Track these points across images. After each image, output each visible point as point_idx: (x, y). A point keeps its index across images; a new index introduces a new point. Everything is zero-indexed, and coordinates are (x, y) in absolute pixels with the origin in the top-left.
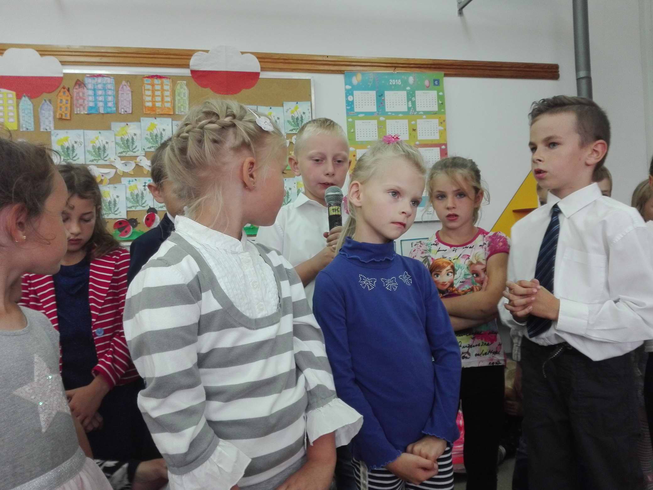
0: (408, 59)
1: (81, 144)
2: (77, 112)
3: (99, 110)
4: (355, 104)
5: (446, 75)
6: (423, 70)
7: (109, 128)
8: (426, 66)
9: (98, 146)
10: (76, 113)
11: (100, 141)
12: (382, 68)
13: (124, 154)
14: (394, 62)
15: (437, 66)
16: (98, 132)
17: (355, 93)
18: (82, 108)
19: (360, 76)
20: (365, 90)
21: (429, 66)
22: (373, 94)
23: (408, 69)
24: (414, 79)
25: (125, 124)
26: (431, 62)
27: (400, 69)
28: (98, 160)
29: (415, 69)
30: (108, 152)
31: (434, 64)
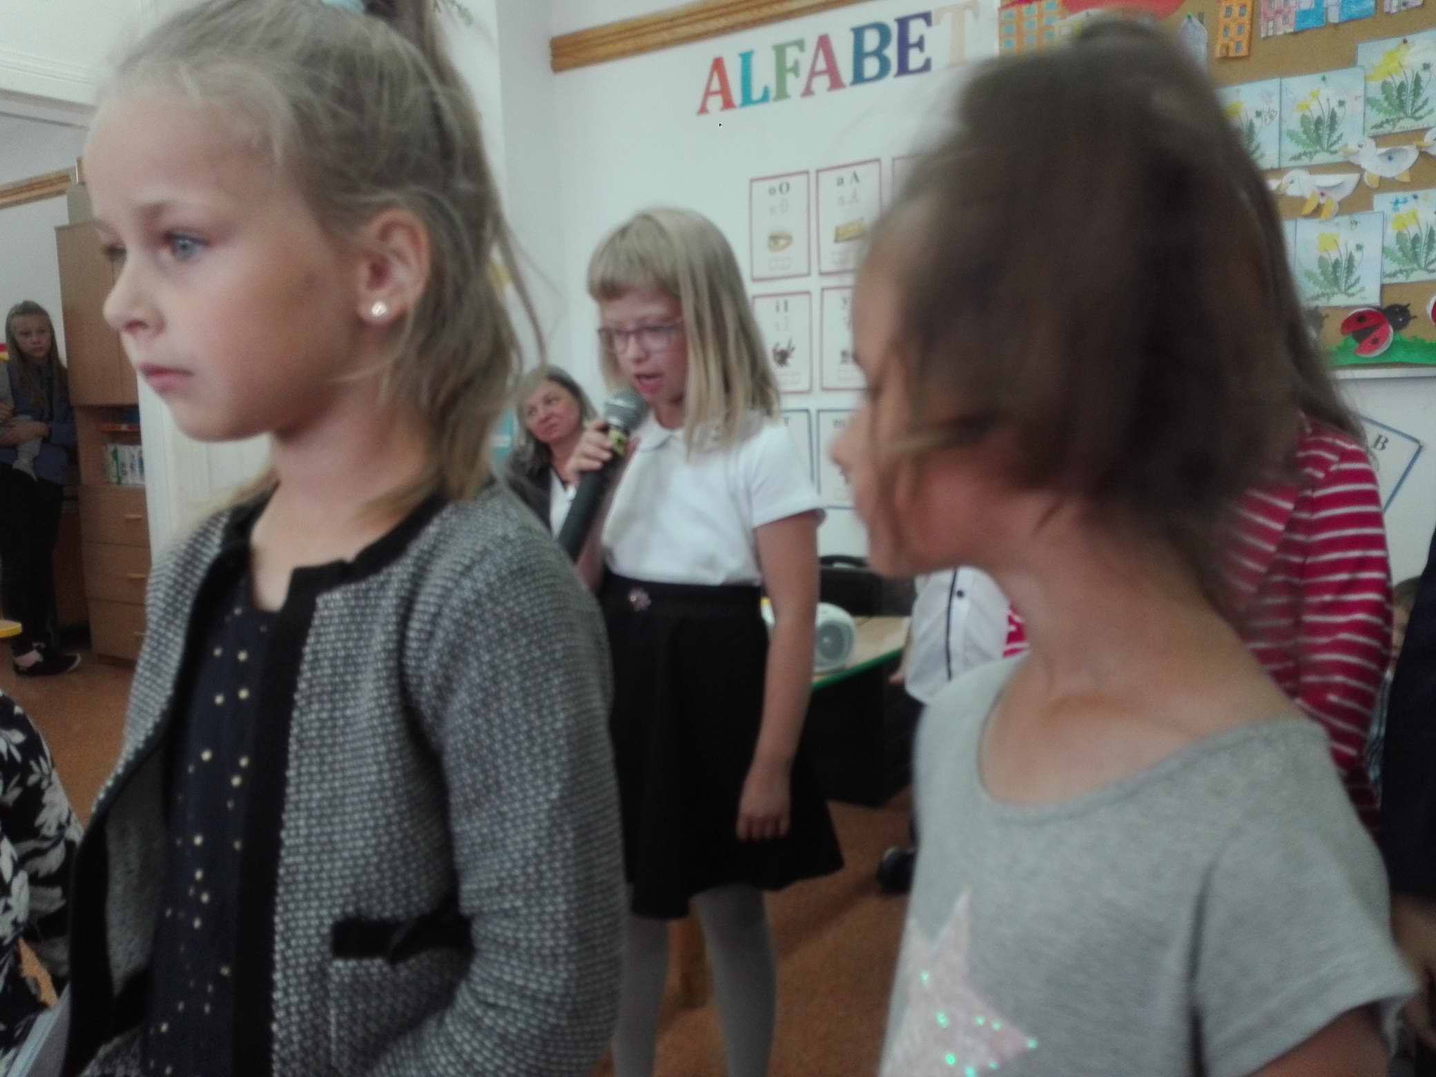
1: (1272, 117)
2: (1267, 33)
3: (1327, 16)
7: (1349, 61)
9: (1315, 117)
10: (1263, 35)
11: (1323, 101)
13: (1387, 128)
16: (1318, 77)
18: (1280, 20)
25: (1400, 40)
28: (1310, 155)
30: (1341, 128)
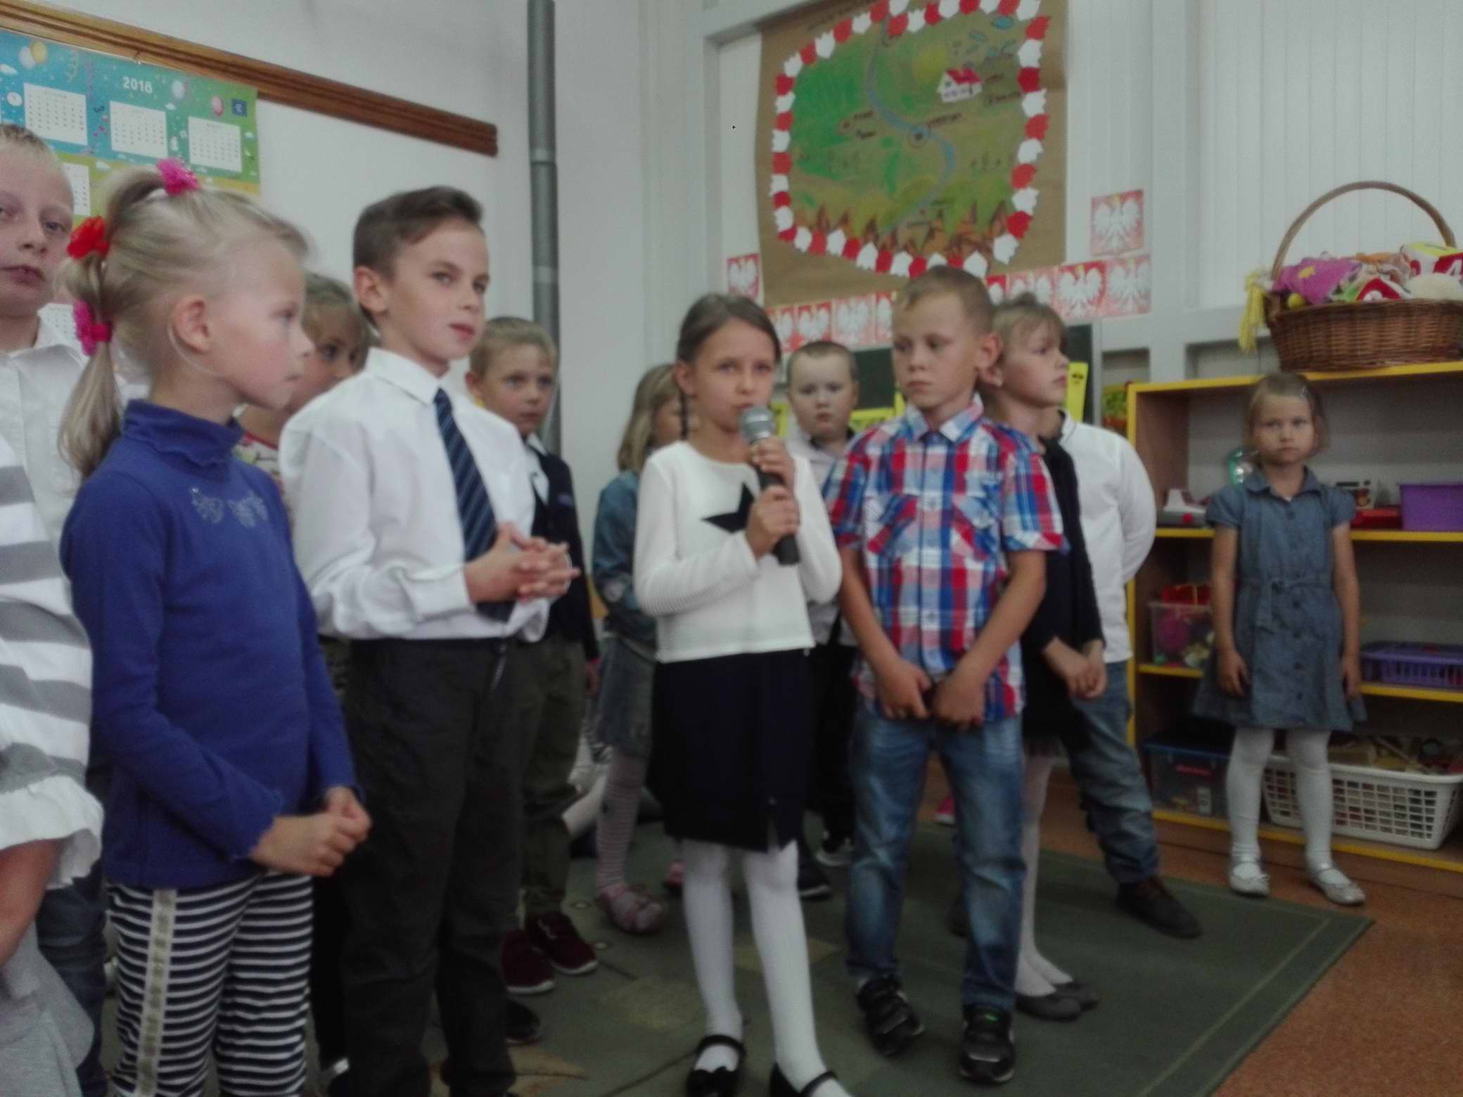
0: (170, 39)
4: (27, 114)
5: (262, 96)
6: (206, 71)
8: (213, 64)
12: (103, 44)
14: (136, 36)
15: (242, 72)
17: (29, 88)
19: (41, 52)
20: (57, 87)
21: (222, 66)
22: (78, 102)
23: (172, 62)
24: (186, 87)
26: (228, 60)
27: (151, 56)
29: (189, 66)
31: (233, 65)
